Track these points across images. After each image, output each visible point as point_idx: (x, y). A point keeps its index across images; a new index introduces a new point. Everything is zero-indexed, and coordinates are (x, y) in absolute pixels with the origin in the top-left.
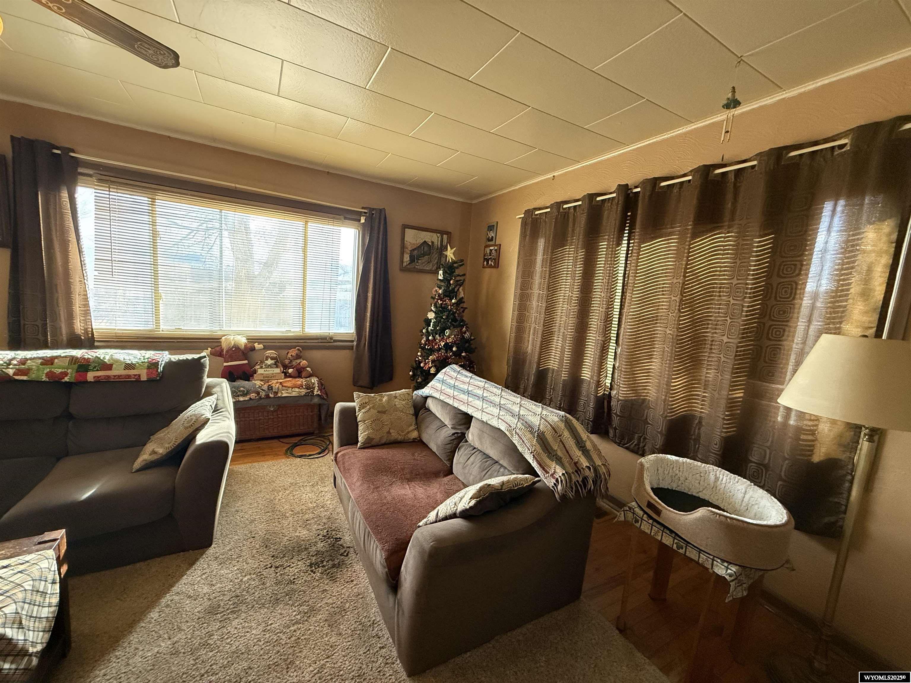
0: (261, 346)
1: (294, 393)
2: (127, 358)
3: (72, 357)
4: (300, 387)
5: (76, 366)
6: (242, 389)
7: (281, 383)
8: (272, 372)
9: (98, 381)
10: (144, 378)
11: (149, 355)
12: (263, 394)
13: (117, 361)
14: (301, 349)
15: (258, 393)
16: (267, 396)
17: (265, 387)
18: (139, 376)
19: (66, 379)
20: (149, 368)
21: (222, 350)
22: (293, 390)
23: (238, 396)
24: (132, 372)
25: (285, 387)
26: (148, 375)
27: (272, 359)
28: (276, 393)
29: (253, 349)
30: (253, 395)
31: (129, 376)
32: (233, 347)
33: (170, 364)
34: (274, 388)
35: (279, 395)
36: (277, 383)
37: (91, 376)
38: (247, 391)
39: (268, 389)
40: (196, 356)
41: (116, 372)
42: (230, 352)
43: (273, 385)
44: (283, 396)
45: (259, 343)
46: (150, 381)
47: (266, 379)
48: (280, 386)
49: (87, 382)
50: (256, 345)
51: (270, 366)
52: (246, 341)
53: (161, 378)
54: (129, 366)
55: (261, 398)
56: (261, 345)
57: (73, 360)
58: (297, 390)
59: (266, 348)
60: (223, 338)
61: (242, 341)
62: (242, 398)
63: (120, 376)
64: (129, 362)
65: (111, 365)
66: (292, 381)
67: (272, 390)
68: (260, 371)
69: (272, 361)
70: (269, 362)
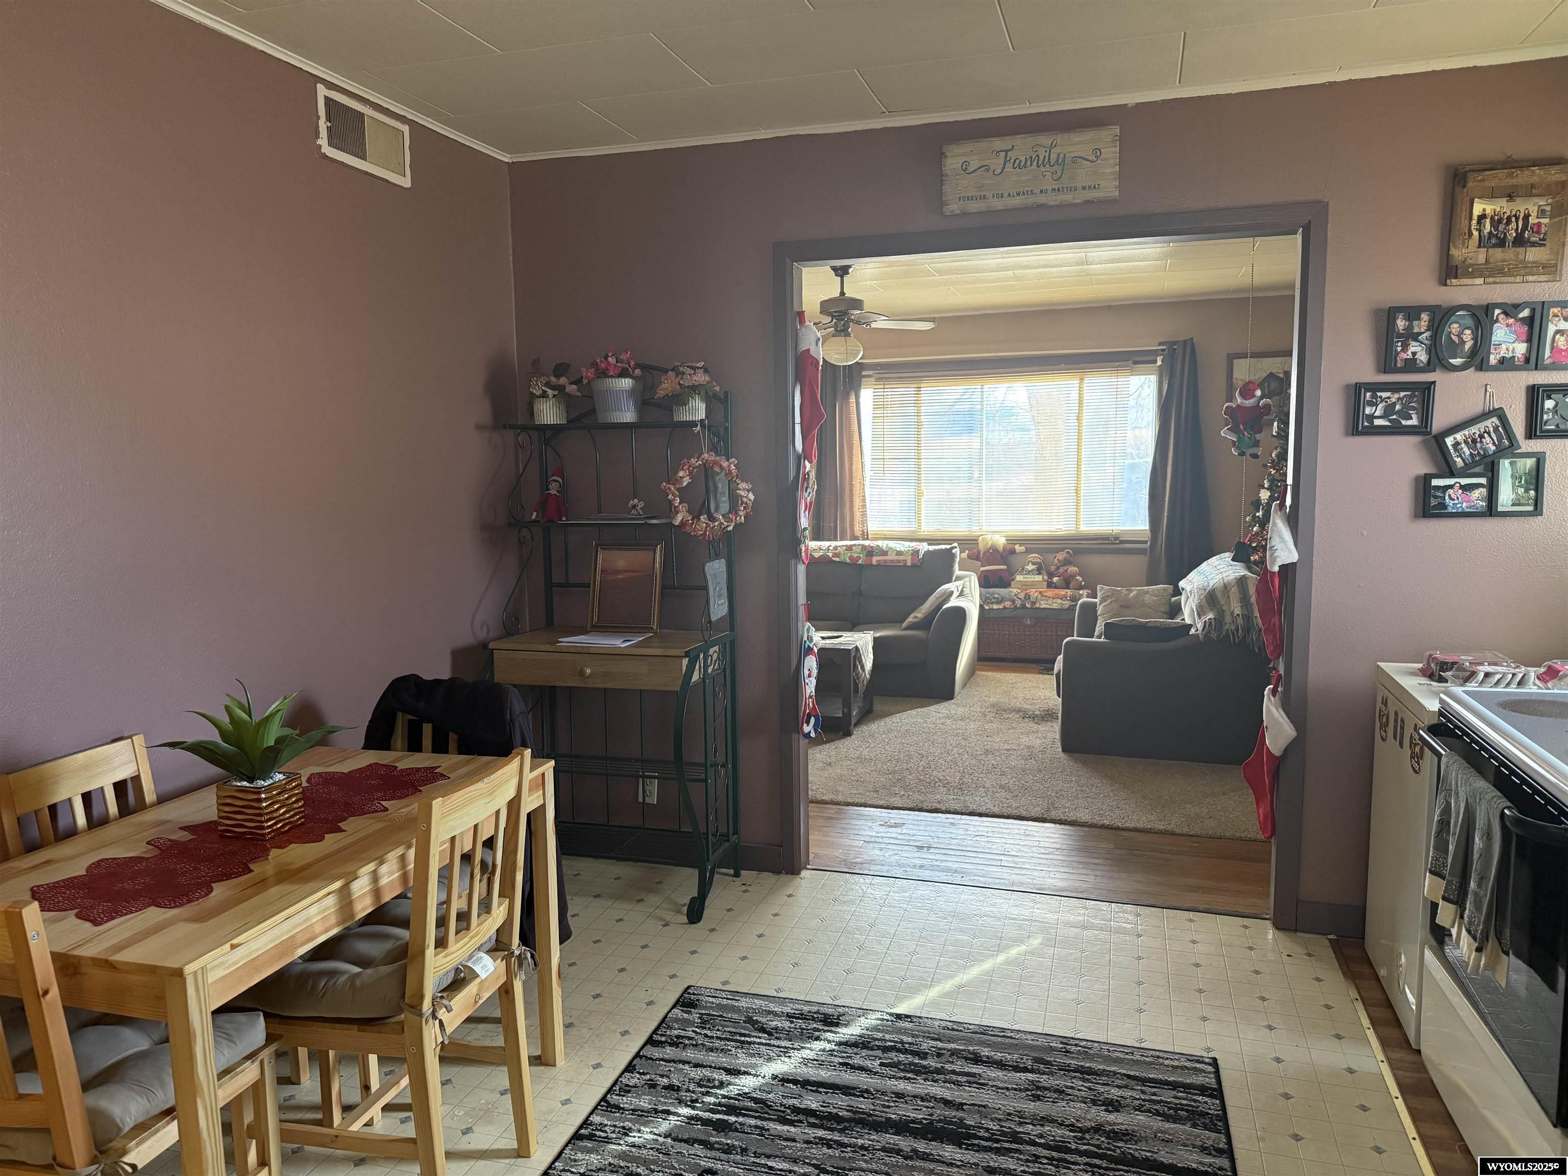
0: (1023, 548)
1: (1055, 605)
2: (898, 546)
3: (863, 545)
4: (1064, 598)
5: (865, 552)
6: (996, 596)
7: (1040, 592)
8: (1032, 579)
9: (878, 565)
10: (909, 564)
11: (914, 544)
12: (1018, 603)
13: (891, 549)
14: (1071, 551)
15: (1013, 602)
16: (1023, 607)
17: (1022, 596)
18: (906, 561)
19: (860, 562)
20: (912, 554)
21: (979, 553)
22: (1054, 601)
23: (992, 603)
24: (901, 558)
25: (1045, 596)
26: (912, 560)
27: (1033, 564)
28: (1034, 603)
29: (1013, 552)
30: (1008, 604)
31: (899, 561)
32: (990, 549)
33: (928, 553)
34: (1031, 597)
35: (1037, 605)
36: (1036, 592)
37: (875, 560)
38: (1003, 599)
39: (1025, 598)
40: (948, 547)
41: (891, 557)
42: (988, 554)
43: (1032, 593)
44: (1041, 607)
45: (1021, 545)
46: (913, 566)
47: (1025, 586)
48: (1039, 595)
49: (871, 565)
50: (1017, 547)
51: (1029, 572)
52: (1005, 542)
53: (921, 563)
54: (899, 553)
55: (1016, 607)
57: (864, 547)
58: (1059, 601)
59: (1028, 551)
60: (981, 538)
61: (1001, 541)
62: (995, 607)
63: (893, 561)
64: (899, 550)
65: (887, 552)
66: (1057, 591)
67: (1029, 598)
68: (1019, 578)
69: (1034, 567)
70: (1030, 567)
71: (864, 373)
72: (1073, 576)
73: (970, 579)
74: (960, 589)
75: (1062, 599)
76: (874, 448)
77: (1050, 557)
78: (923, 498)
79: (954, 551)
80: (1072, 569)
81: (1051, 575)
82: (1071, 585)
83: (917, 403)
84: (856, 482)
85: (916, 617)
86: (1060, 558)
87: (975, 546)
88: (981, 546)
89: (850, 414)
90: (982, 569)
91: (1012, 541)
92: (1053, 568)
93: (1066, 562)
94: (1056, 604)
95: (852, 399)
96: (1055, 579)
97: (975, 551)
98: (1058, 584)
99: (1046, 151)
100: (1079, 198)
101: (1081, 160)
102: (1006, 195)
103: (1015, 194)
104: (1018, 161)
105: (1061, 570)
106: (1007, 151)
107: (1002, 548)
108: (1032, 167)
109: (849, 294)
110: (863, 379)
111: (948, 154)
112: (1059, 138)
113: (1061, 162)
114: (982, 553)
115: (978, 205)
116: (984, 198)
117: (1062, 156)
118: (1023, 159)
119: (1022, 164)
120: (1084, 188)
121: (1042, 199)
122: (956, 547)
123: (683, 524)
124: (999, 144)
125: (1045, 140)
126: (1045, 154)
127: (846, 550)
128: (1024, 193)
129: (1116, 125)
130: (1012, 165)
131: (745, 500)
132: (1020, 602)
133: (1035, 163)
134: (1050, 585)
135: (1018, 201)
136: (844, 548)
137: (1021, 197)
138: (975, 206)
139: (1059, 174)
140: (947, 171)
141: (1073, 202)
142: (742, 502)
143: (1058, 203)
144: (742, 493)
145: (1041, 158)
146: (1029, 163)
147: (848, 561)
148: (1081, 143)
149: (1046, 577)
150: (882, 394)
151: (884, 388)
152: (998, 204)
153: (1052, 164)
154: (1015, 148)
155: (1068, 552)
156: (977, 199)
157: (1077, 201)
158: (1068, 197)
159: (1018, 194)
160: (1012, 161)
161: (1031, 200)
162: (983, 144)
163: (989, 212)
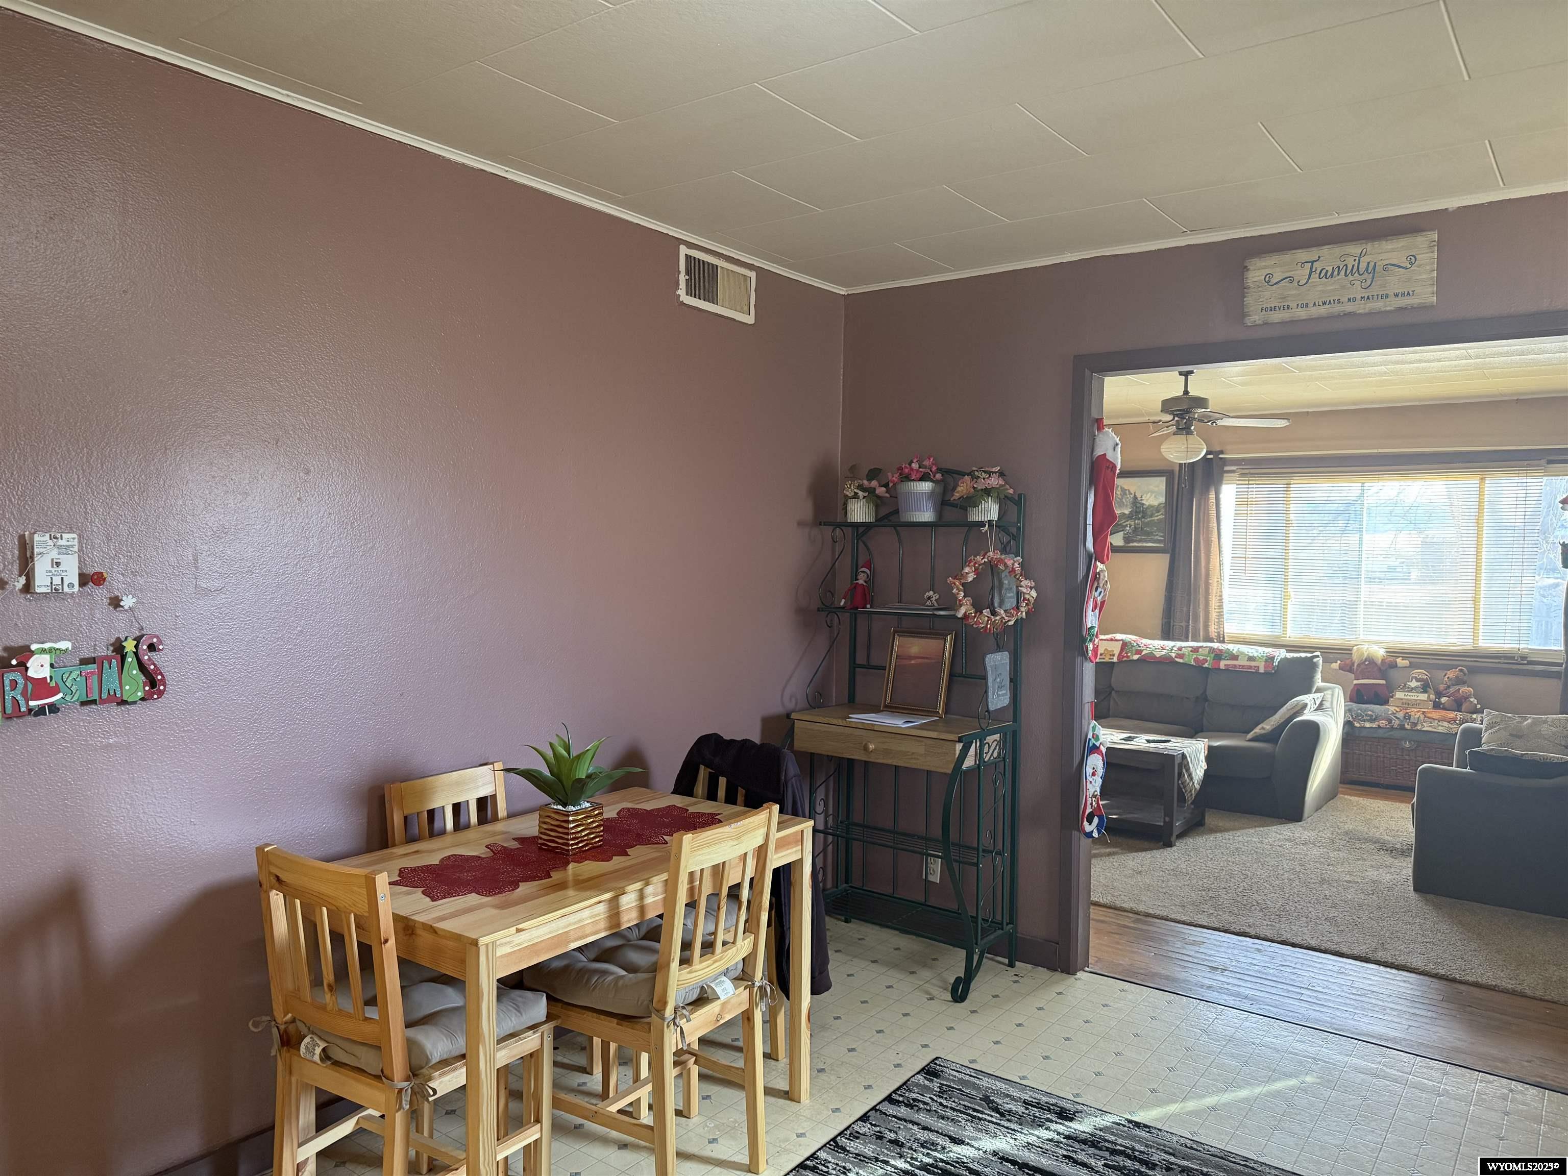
0: (1406, 663)
1: (1440, 728)
2: (1250, 651)
3: (1211, 648)
4: (1452, 721)
5: (1212, 655)
6: (1370, 713)
7: (1424, 713)
8: (1415, 698)
9: (1227, 670)
10: (1262, 670)
11: (1269, 651)
12: (1396, 723)
13: (1242, 653)
14: (1465, 669)
15: (1390, 721)
16: (1402, 727)
17: (1401, 715)
18: (1258, 667)
19: (1206, 665)
20: (1266, 661)
21: (1353, 664)
22: (1440, 724)
23: (1364, 721)
24: (1253, 664)
25: (1429, 718)
26: (1265, 667)
27: (1418, 680)
28: (1415, 724)
29: (1394, 666)
30: (1383, 723)
31: (1250, 667)
32: (1366, 660)
33: (1285, 660)
34: (1412, 717)
35: (1419, 727)
36: (1418, 712)
37: (1223, 664)
38: (1376, 717)
39: (1405, 717)
40: (1309, 655)
41: (1242, 662)
42: (1363, 666)
43: (1413, 714)
44: (1424, 729)
45: (1404, 658)
46: (1266, 674)
47: (1406, 704)
48: (1422, 716)
49: (1219, 669)
50: (1399, 660)
51: (1412, 690)
52: (1385, 654)
53: (1275, 672)
54: (1251, 659)
55: (1392, 727)
56: (1407, 661)
57: (1212, 650)
58: (1446, 724)
59: (1412, 666)
60: (1355, 648)
61: (1379, 653)
62: (1368, 725)
63: (1243, 666)
64: (1251, 655)
65: (1238, 656)
66: (1443, 713)
67: (1409, 719)
68: (1399, 695)
69: (1419, 683)
70: (1414, 684)
71: (1226, 468)
72: (1466, 698)
73: (1333, 692)
74: (1318, 703)
75: (1449, 722)
76: (1234, 547)
77: (1440, 674)
78: (1289, 602)
79: (1315, 660)
80: (1464, 689)
81: (1439, 695)
82: (1464, 708)
83: (1286, 501)
84: (1213, 581)
85: (1263, 728)
86: (1451, 676)
87: (1347, 657)
88: (1355, 657)
89: (1208, 510)
90: (1356, 682)
91: (1394, 653)
92: (1442, 687)
93: (1459, 681)
94: (1443, 728)
95: (1212, 495)
96: (1444, 700)
97: (1348, 662)
98: (1446, 705)
99: (1355, 260)
100: (1393, 304)
101: (1393, 268)
102: (1311, 305)
103: (1321, 304)
104: (1324, 271)
105: (1452, 690)
106: (1312, 262)
107: (1380, 661)
108: (1339, 277)
109: (1193, 392)
110: (1225, 475)
111: (1251, 268)
112: (1369, 246)
113: (1372, 270)
114: (1356, 665)
115: (1280, 316)
116: (1288, 308)
117: (1372, 264)
118: (1330, 269)
119: (1329, 274)
120: (1396, 295)
121: (1350, 308)
122: (1318, 656)
123: (966, 616)
124: (1303, 255)
125: (1354, 249)
126: (1353, 263)
127: (1191, 651)
128: (1330, 302)
129: (1433, 230)
130: (1318, 275)
131: (1027, 596)
132: (1397, 722)
133: (1343, 273)
134: (1437, 706)
135: (1323, 310)
136: (1190, 649)
137: (1327, 306)
138: (1276, 317)
139: (1369, 282)
140: (1249, 284)
141: (1383, 309)
142: (1024, 599)
143: (1367, 311)
144: (1024, 590)
145: (1350, 267)
146: (1336, 273)
147: (1193, 663)
148: (1393, 250)
149: (1433, 697)
150: (1246, 490)
151: (1249, 484)
152: (1302, 314)
153: (1361, 273)
154: (1321, 259)
155: (1461, 670)
156: (1280, 309)
157: (1388, 309)
158: (1379, 305)
159: (1324, 303)
160: (1318, 272)
161: (1337, 309)
162: (1287, 257)
163: (1292, 322)
